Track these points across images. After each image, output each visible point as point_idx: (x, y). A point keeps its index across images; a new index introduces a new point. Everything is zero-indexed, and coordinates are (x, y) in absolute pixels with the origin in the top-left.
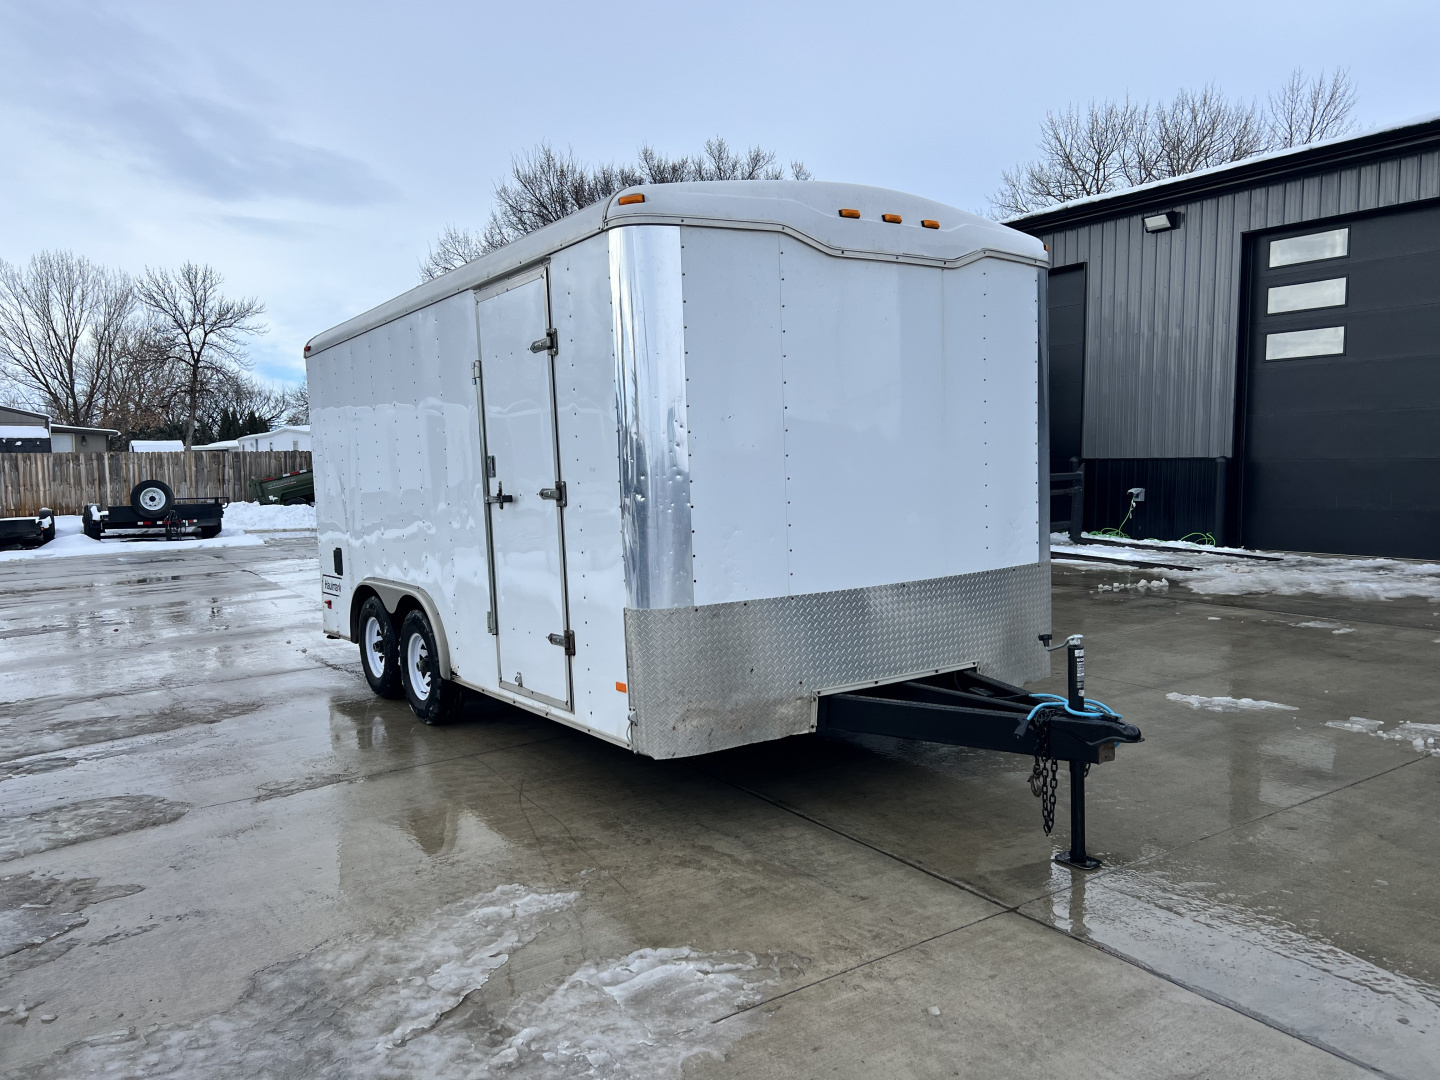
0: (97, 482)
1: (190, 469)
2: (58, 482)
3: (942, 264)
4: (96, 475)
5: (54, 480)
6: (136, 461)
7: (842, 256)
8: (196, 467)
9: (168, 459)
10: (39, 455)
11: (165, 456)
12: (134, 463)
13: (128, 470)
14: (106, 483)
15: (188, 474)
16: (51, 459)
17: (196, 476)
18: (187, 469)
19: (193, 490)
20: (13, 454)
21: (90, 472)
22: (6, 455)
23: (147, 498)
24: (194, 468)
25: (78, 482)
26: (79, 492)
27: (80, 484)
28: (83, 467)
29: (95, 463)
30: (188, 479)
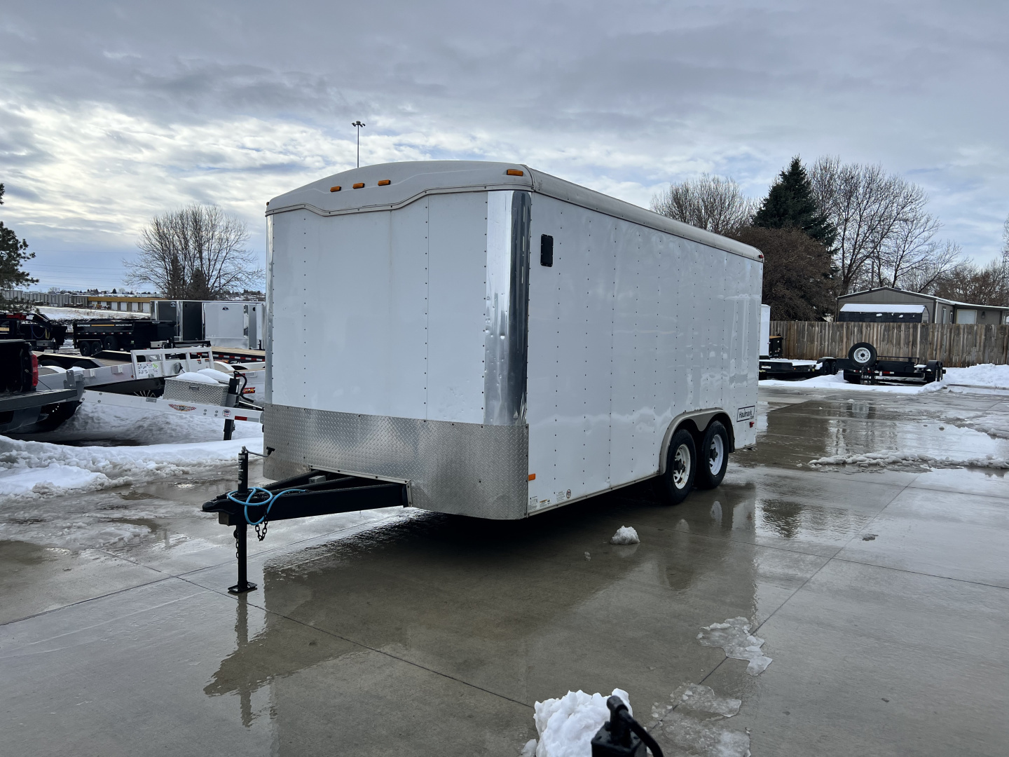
0: (911, 343)
1: (981, 337)
2: (886, 342)
3: (390, 208)
4: (911, 339)
5: (883, 341)
6: (940, 330)
7: (330, 215)
8: (985, 336)
9: (964, 329)
10: (876, 324)
11: (962, 327)
12: (938, 331)
13: (933, 336)
14: (916, 344)
15: (978, 341)
16: (883, 327)
17: (984, 343)
18: (978, 337)
19: (981, 353)
20: (861, 323)
21: (907, 336)
22: (857, 323)
23: (860, 354)
24: (983, 337)
25: (899, 343)
26: (898, 350)
27: (899, 344)
28: (902, 334)
29: (911, 330)
30: (978, 344)
